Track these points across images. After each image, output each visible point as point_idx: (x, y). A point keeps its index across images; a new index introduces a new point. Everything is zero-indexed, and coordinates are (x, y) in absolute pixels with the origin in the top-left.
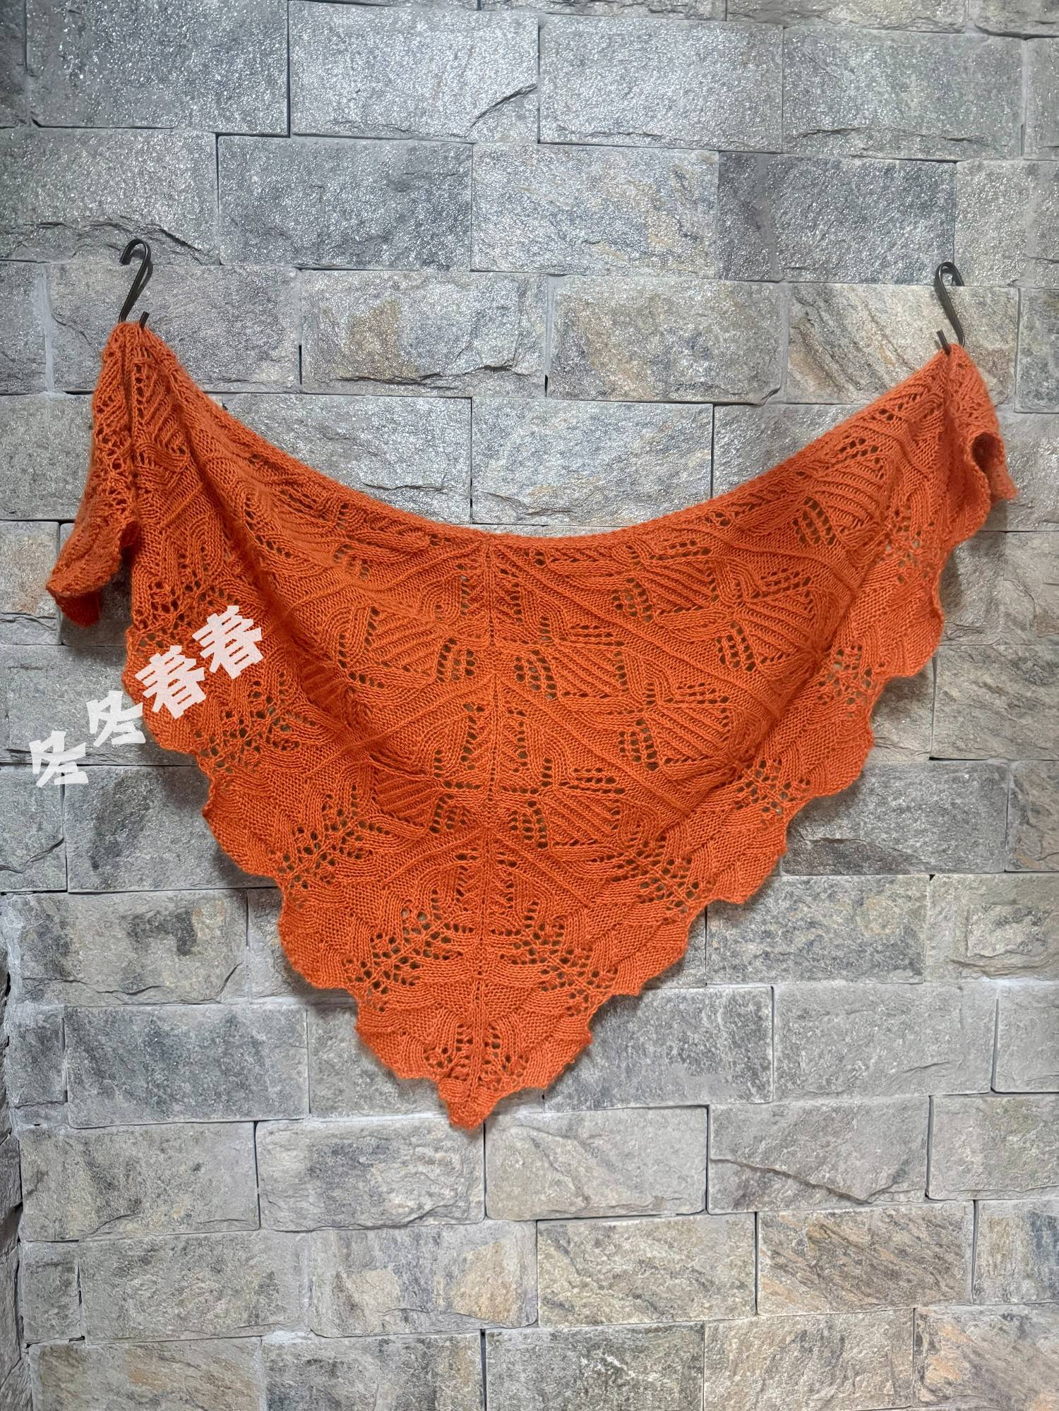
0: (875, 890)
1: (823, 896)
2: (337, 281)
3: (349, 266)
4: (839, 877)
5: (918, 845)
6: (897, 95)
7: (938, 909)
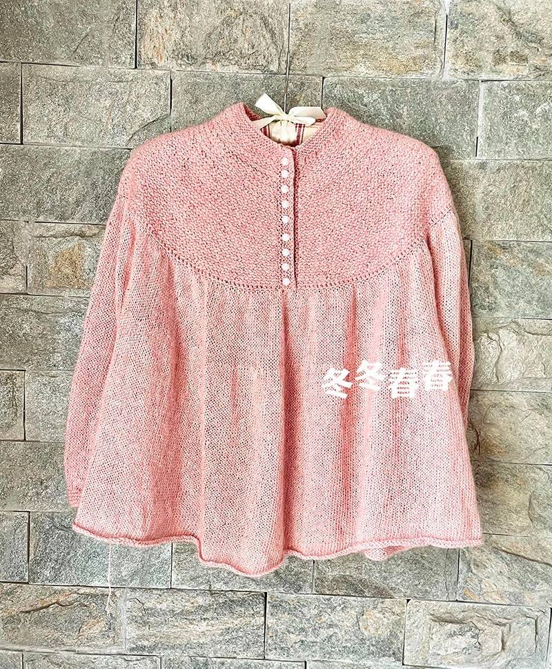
0: (371, 607)
1: (339, 608)
2: (48, 230)
3: (56, 221)
4: (349, 598)
5: (399, 581)
6: (394, 120)
7: (412, 621)
